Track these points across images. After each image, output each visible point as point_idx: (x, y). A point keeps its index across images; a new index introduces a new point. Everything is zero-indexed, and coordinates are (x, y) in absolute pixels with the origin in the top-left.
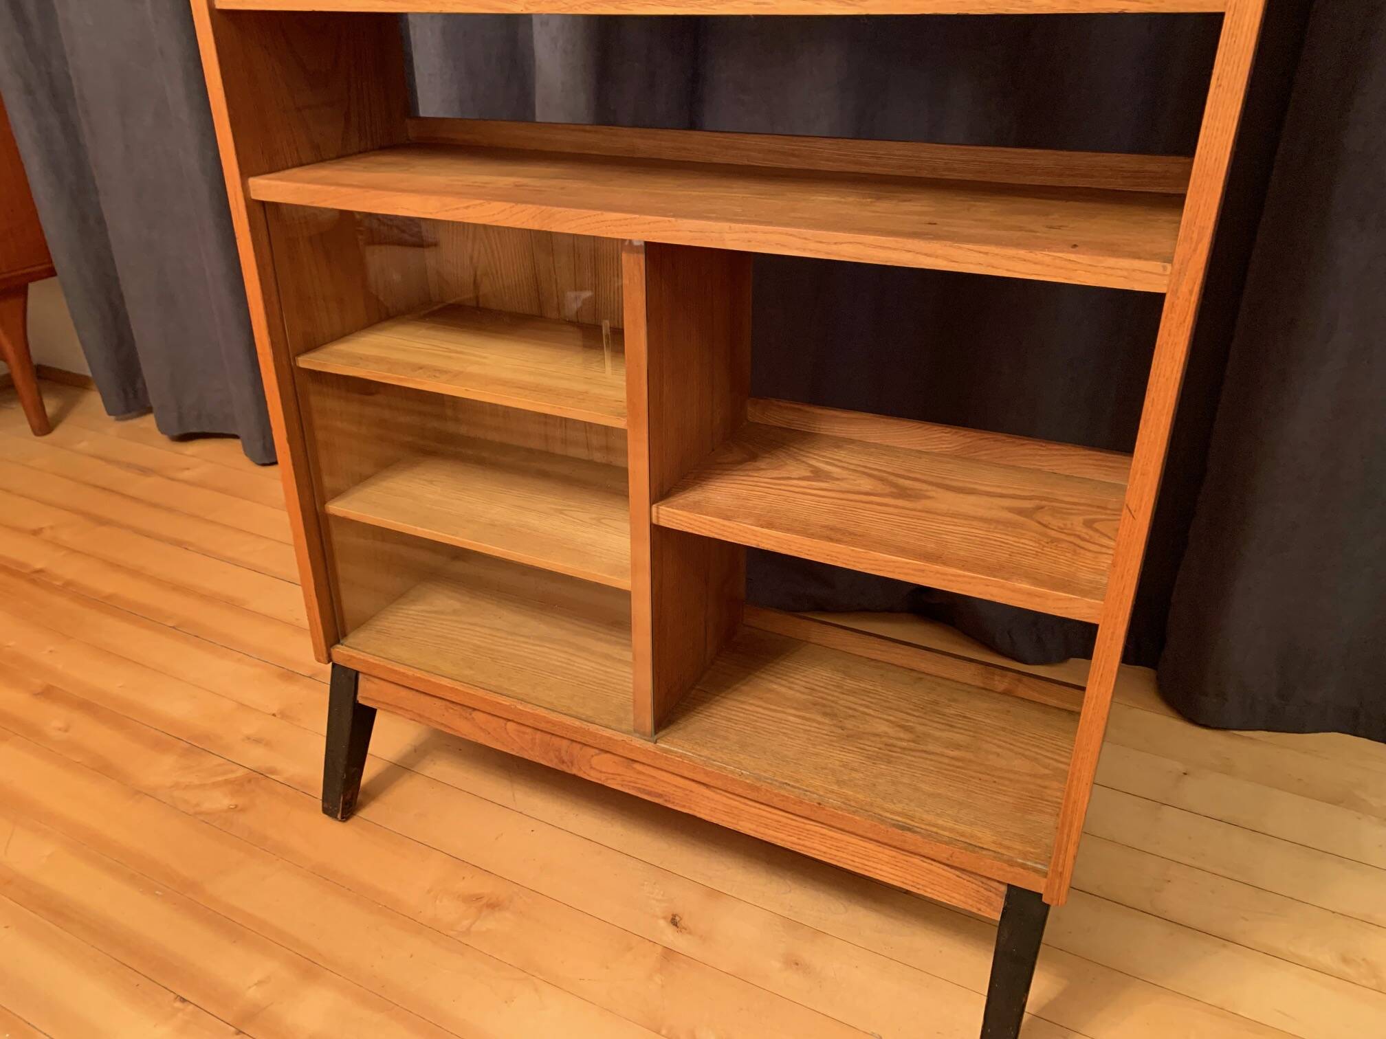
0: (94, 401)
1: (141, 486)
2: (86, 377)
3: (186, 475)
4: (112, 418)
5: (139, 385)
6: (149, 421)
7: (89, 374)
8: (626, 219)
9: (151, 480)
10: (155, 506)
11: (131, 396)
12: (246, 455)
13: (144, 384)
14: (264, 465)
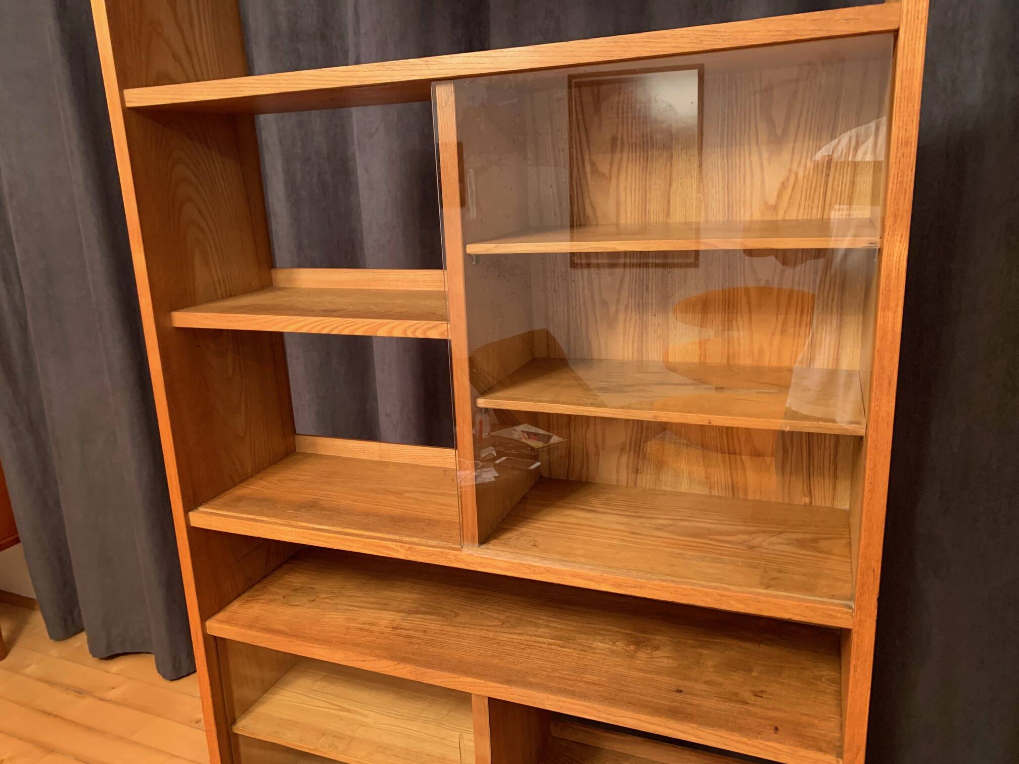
0: (37, 621)
1: (80, 708)
2: (32, 599)
3: (112, 695)
4: (53, 640)
5: (76, 614)
6: (81, 641)
7: (34, 597)
8: (475, 683)
9: (88, 702)
10: (89, 729)
11: (70, 623)
12: (159, 672)
13: (80, 612)
14: (172, 680)
